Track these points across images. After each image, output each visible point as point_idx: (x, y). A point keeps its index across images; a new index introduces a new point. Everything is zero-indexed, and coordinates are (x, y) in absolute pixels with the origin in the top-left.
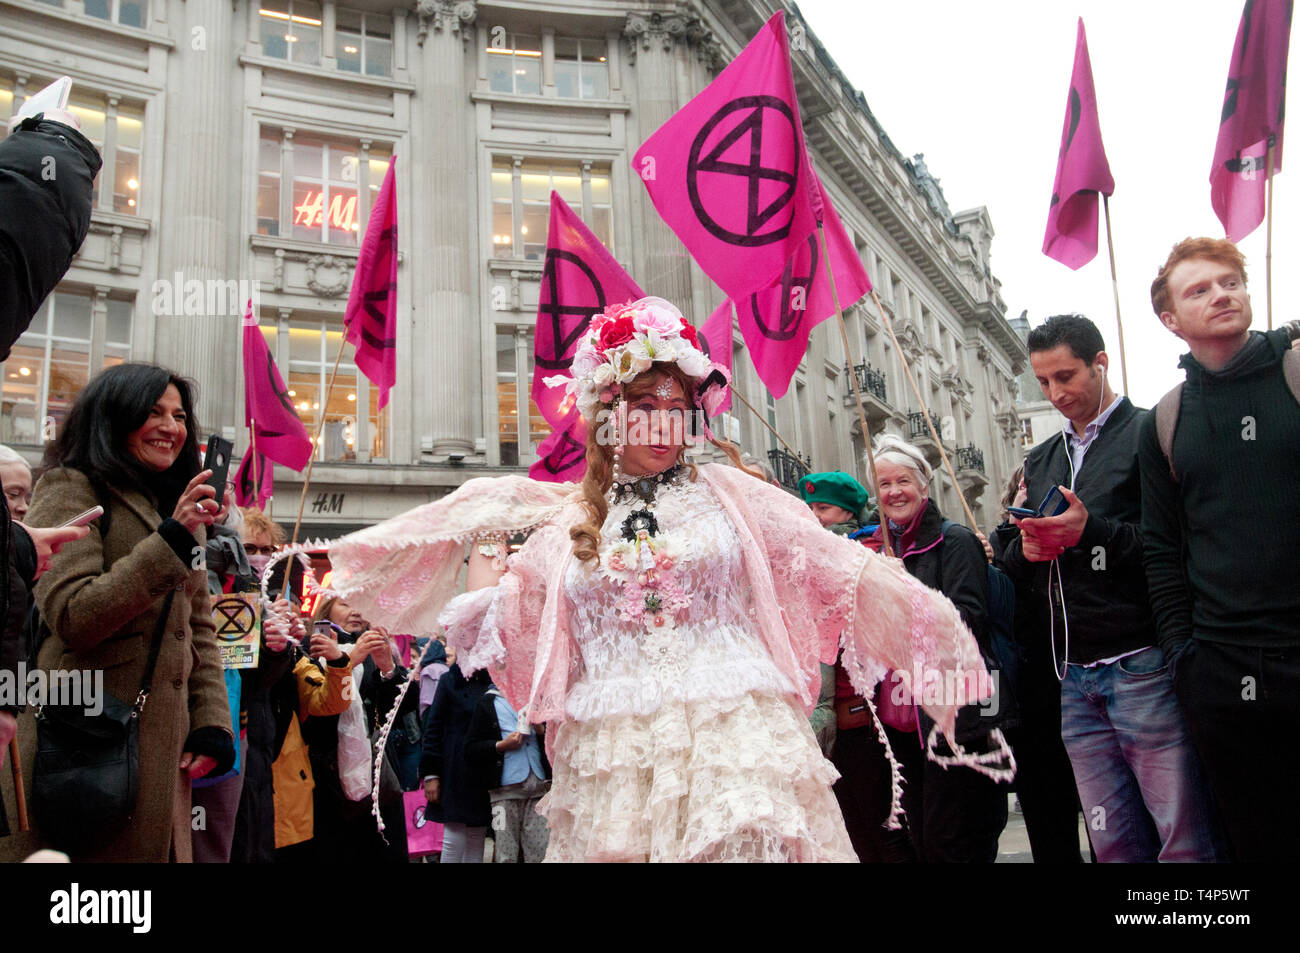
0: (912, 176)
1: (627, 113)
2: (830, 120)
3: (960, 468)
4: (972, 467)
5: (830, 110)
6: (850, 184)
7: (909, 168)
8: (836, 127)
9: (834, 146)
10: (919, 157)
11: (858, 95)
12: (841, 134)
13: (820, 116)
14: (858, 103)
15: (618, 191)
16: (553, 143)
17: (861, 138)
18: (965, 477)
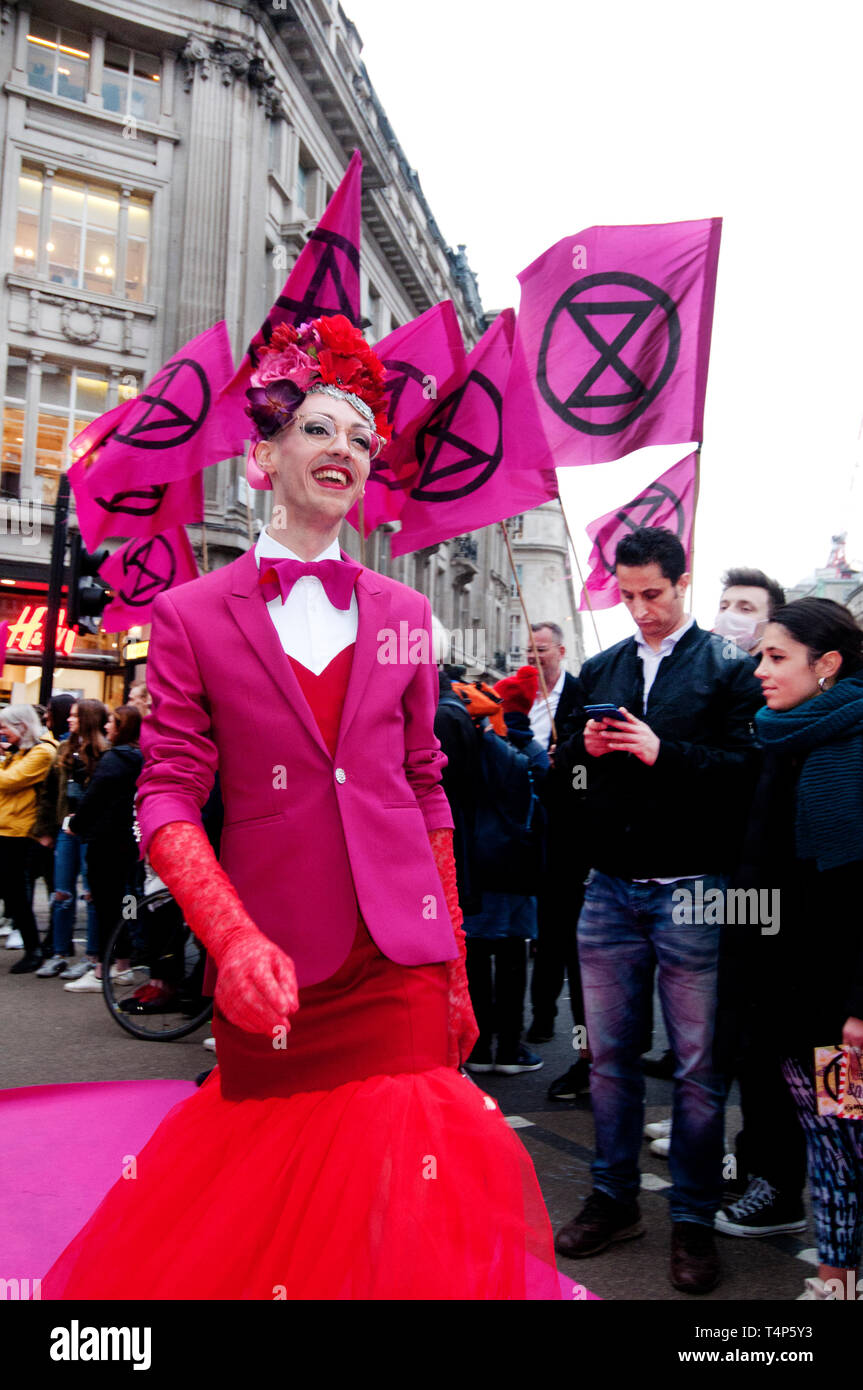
0: (453, 266)
1: (176, 143)
2: (383, 196)
3: (456, 555)
4: (466, 556)
5: (384, 186)
6: (393, 263)
7: (452, 259)
8: (388, 204)
9: (383, 224)
10: (462, 248)
11: (413, 174)
12: (391, 212)
13: (374, 188)
14: (411, 182)
15: (157, 226)
16: (92, 158)
17: (410, 219)
18: (459, 564)
